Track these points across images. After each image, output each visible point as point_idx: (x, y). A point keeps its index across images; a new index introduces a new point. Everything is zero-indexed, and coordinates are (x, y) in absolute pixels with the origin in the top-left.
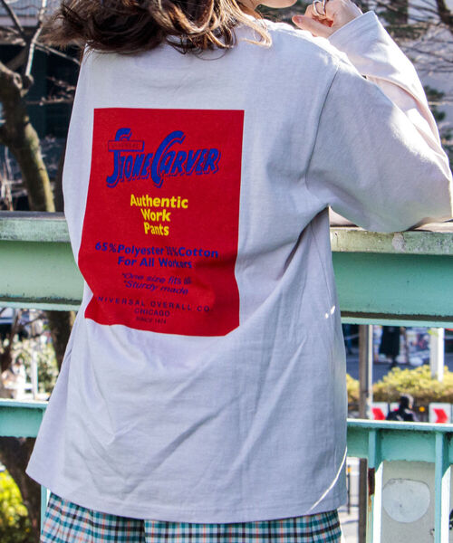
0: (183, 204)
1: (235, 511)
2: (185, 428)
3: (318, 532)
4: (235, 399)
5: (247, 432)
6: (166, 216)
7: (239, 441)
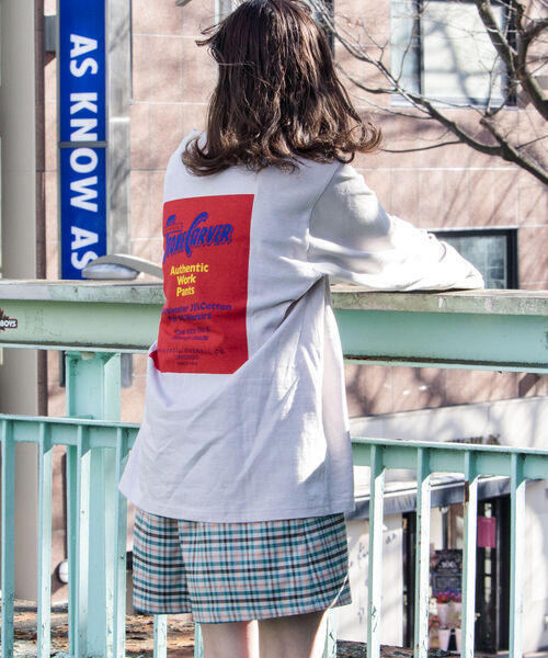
0: (204, 268)
1: (240, 513)
2: (200, 447)
3: (310, 532)
4: (239, 424)
5: (249, 451)
6: (193, 279)
7: (242, 457)
